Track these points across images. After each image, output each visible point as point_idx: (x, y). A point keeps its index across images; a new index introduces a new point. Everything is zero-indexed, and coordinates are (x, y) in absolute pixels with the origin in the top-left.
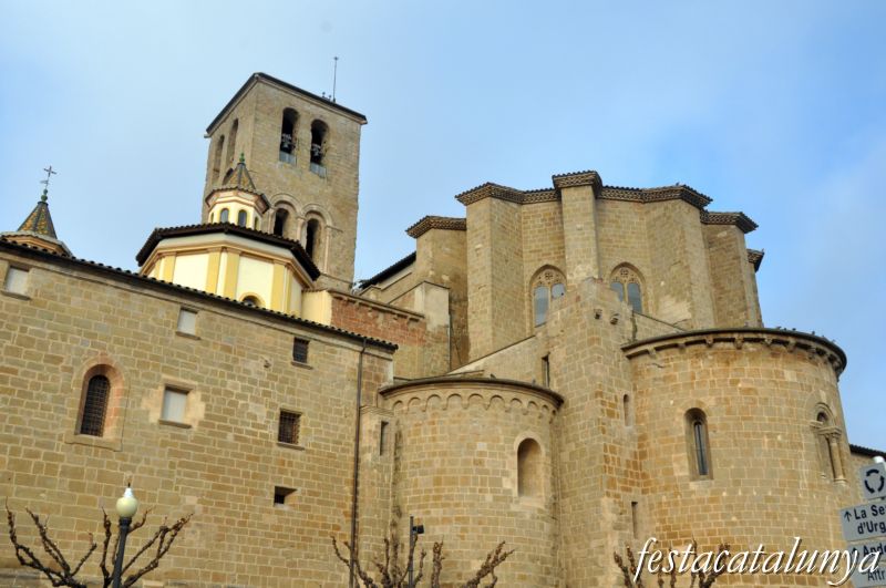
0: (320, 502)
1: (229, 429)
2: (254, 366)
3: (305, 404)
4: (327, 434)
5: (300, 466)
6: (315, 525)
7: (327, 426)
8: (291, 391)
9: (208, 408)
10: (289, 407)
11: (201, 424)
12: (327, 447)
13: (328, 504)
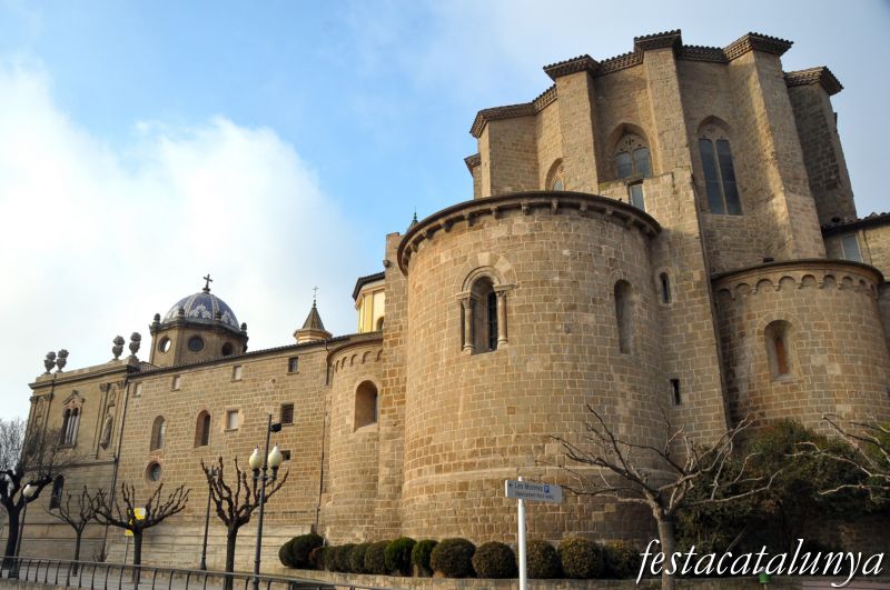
0: (303, 455)
1: (254, 425)
2: (268, 384)
3: (295, 396)
4: (308, 411)
5: (292, 436)
6: (301, 469)
7: (308, 406)
8: (287, 392)
9: (246, 416)
10: (286, 401)
11: (243, 426)
12: (307, 420)
13: (308, 454)
